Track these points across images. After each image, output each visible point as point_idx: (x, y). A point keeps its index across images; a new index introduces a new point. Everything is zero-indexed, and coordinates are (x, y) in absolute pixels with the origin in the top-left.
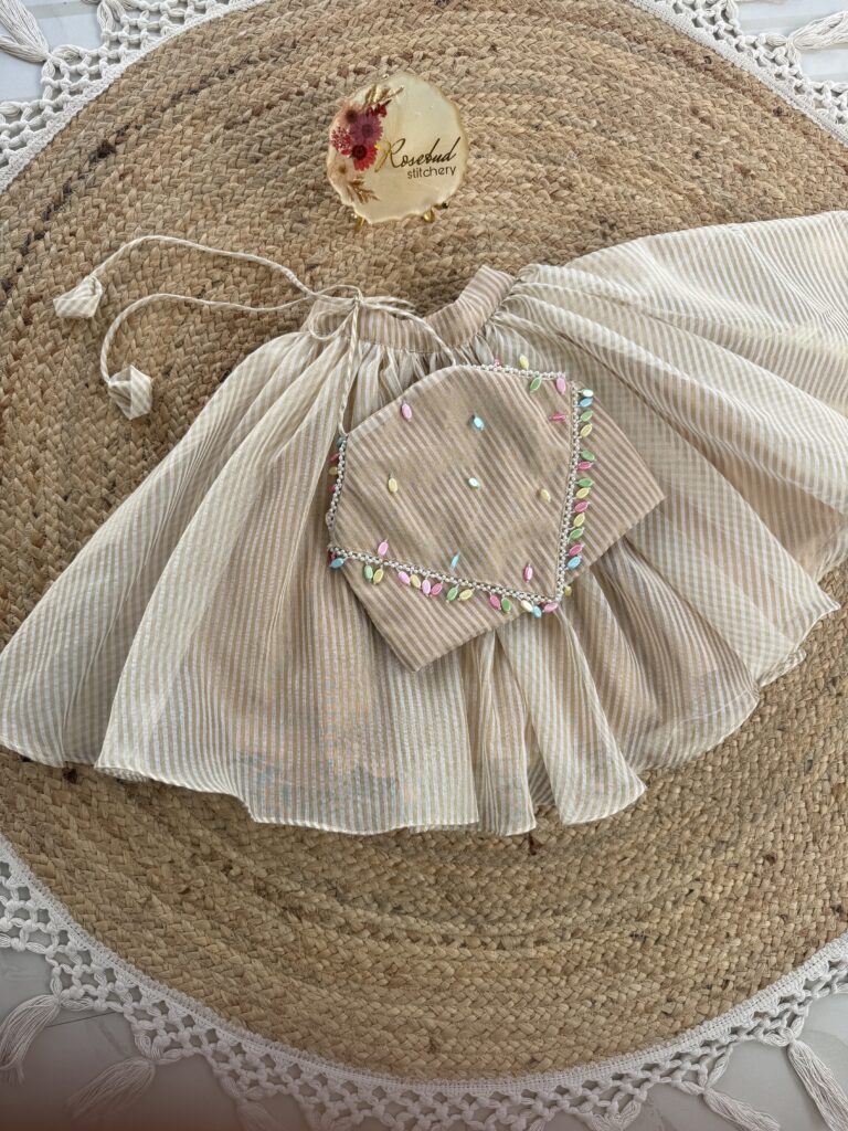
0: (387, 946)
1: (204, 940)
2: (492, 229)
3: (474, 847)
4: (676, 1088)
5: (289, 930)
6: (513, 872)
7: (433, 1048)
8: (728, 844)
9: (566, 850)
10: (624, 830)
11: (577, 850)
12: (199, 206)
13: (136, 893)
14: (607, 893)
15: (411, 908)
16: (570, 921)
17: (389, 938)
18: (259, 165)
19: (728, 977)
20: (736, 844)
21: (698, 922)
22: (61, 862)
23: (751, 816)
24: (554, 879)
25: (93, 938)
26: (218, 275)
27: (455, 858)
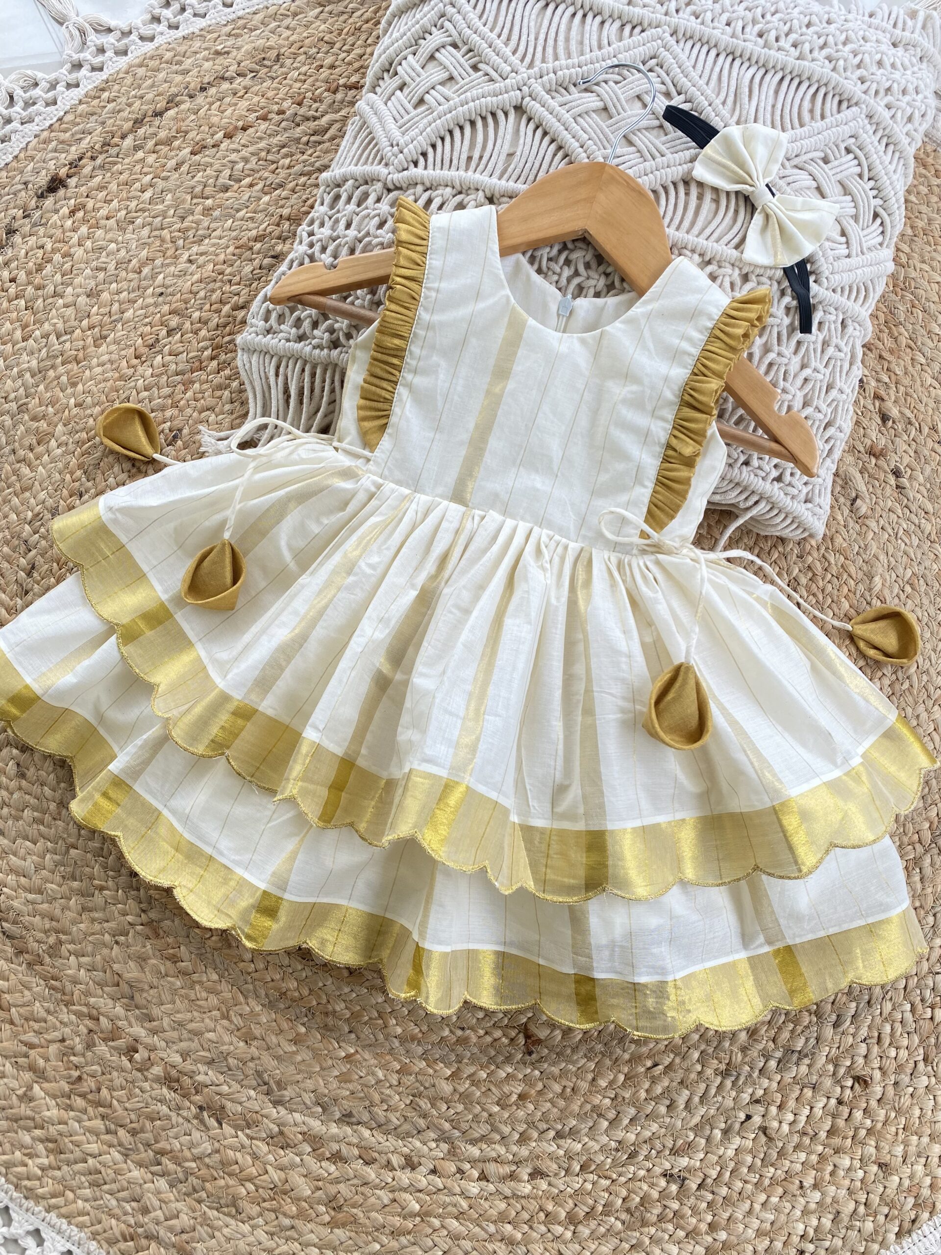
8: (802, 1055)
14: (632, 1111)
17: (337, 1158)
23: (834, 1017)
24: (557, 1088)
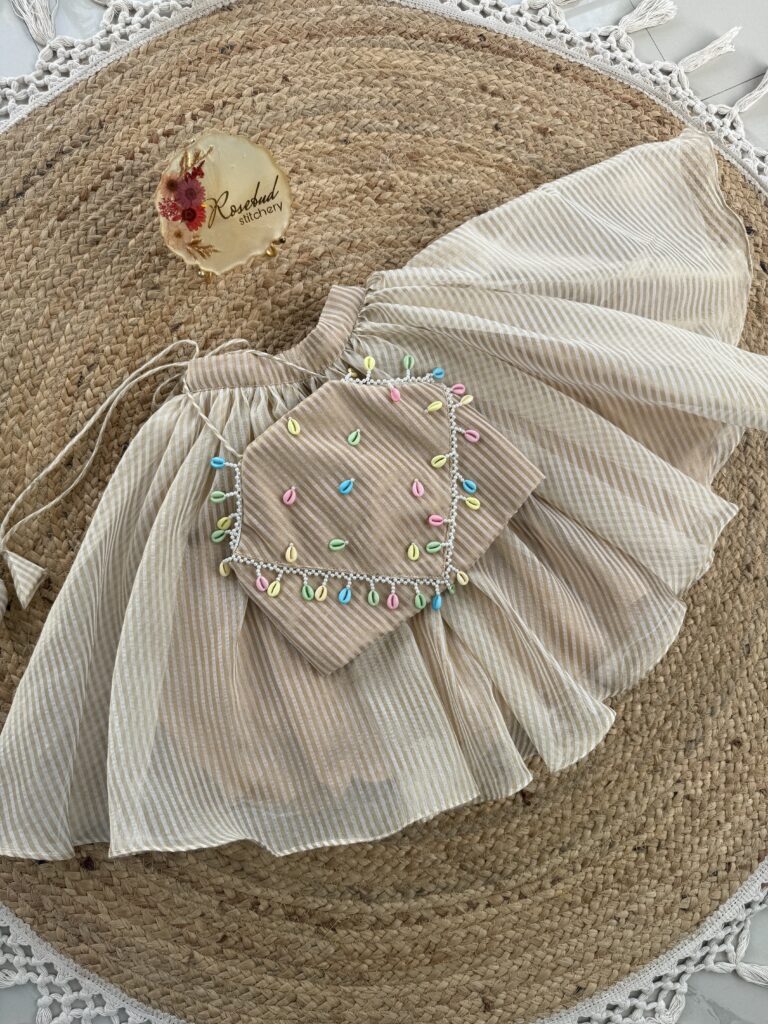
0: (420, 928)
1: (252, 979)
2: (331, 247)
3: (474, 815)
4: (711, 972)
5: (327, 943)
6: (514, 826)
7: (487, 1007)
9: (556, 791)
10: (602, 757)
11: (566, 788)
12: (55, 300)
13: (177, 954)
15: (432, 887)
16: (576, 853)
18: (100, 246)
19: (728, 860)
20: (703, 739)
21: (689, 819)
22: (102, 946)
25: (150, 1008)
26: (91, 359)
27: (459, 830)
